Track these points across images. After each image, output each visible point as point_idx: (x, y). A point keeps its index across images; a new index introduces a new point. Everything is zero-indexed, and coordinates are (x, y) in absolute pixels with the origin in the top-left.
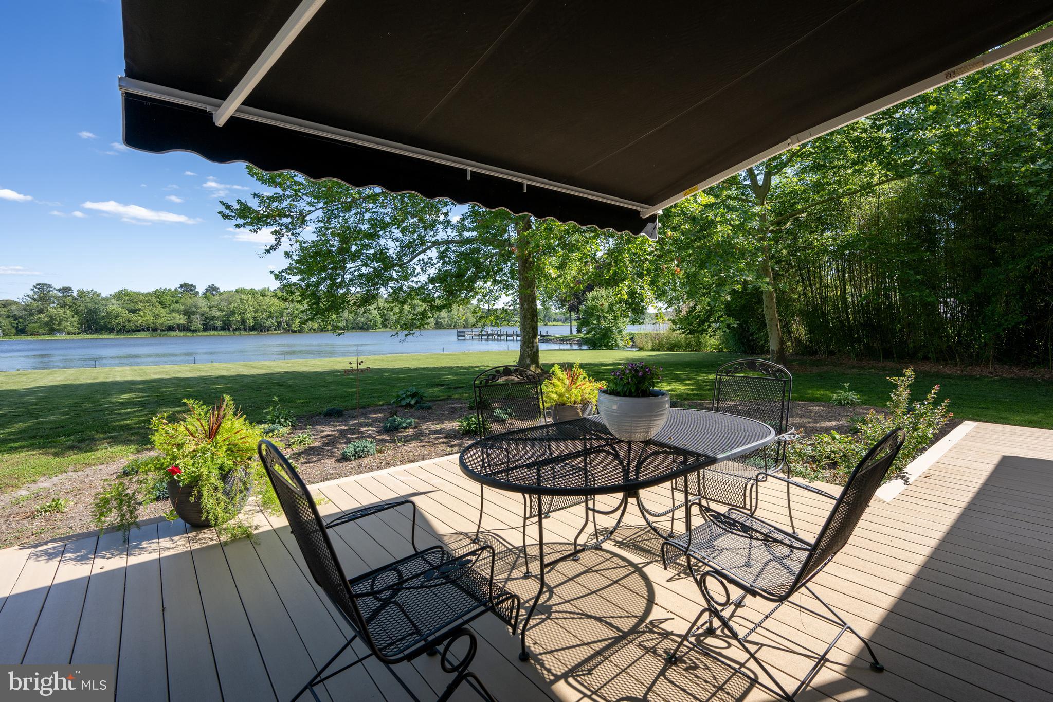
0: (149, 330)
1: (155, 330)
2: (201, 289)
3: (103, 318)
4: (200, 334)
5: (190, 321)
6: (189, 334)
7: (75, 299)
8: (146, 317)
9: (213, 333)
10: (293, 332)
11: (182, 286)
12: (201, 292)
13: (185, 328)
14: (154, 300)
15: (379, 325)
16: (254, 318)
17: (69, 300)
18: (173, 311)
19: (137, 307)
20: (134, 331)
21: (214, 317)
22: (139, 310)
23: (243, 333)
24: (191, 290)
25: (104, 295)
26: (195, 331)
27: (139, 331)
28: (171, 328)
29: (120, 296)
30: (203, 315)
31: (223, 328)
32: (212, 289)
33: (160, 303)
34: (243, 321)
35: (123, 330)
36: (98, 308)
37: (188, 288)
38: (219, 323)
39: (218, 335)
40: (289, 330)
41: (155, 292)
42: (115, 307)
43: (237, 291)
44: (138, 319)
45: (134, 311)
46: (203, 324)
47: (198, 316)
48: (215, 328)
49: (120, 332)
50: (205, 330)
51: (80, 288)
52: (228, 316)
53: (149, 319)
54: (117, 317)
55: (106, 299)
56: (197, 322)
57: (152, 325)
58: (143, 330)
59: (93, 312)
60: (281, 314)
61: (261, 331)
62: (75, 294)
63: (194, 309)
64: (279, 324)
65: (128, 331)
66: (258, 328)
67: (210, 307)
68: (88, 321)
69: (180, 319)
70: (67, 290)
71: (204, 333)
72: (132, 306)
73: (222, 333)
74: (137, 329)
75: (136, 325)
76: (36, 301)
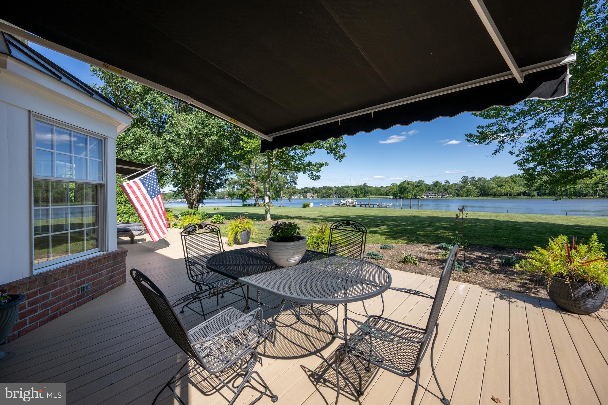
0: (508, 195)
1: (510, 195)
3: (487, 190)
4: (536, 197)
6: (529, 198)
7: (476, 181)
8: (506, 189)
9: (544, 197)
13: (526, 194)
14: (510, 180)
17: (474, 182)
18: (520, 185)
19: (502, 184)
20: (500, 196)
22: (503, 186)
25: (487, 179)
26: (532, 196)
27: (503, 195)
28: (519, 194)
29: (495, 179)
33: (513, 181)
35: (495, 195)
36: (485, 185)
38: (548, 192)
39: (546, 198)
40: (605, 196)
41: (511, 177)
42: (492, 185)
44: (503, 190)
45: (500, 186)
46: (538, 193)
48: (545, 195)
50: (539, 195)
51: (479, 177)
53: (508, 190)
54: (493, 189)
55: (488, 181)
56: (534, 192)
57: (509, 193)
58: (505, 195)
59: (483, 187)
61: (579, 196)
62: (477, 179)
65: (498, 196)
66: (578, 194)
68: (481, 191)
69: (524, 190)
70: (473, 178)
71: (539, 197)
72: (500, 184)
73: (548, 197)
74: (502, 195)
75: (501, 193)
76: (462, 183)
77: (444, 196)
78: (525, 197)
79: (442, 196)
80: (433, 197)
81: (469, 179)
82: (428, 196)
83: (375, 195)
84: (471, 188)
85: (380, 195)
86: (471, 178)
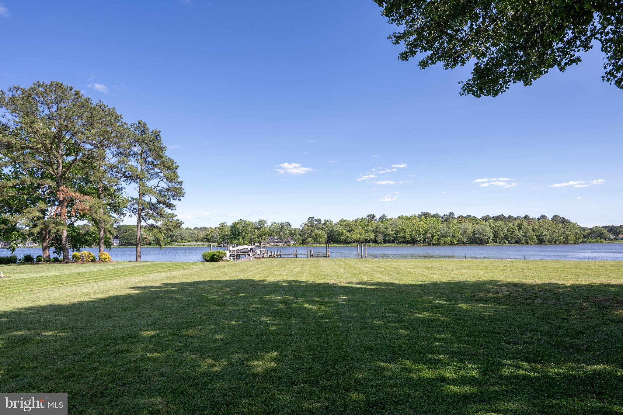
0: (357, 242)
1: (359, 242)
2: (378, 217)
3: (336, 235)
4: (382, 245)
5: (376, 237)
6: (377, 245)
7: (323, 225)
8: (355, 235)
9: (388, 244)
10: (434, 245)
11: (368, 216)
12: (378, 219)
13: (375, 241)
15: (490, 241)
16: (410, 235)
17: (321, 226)
18: (367, 231)
19: (352, 229)
20: (351, 242)
21: (389, 234)
22: (353, 231)
23: (404, 244)
24: (373, 218)
25: (335, 222)
26: (380, 243)
28: (366, 241)
29: (342, 222)
30: (383, 233)
31: (393, 242)
32: (383, 217)
33: (361, 226)
34: (404, 237)
35: (346, 242)
36: (333, 230)
37: (371, 217)
38: (392, 239)
39: (392, 246)
40: (431, 244)
41: (358, 220)
42: (341, 229)
43: (399, 218)
44: (352, 236)
45: (350, 231)
46: (384, 239)
47: (381, 234)
48: (389, 242)
49: (343, 243)
50: (384, 243)
51: (324, 219)
52: (396, 234)
53: (357, 235)
54: (343, 234)
55: (336, 225)
56: (381, 238)
57: (358, 239)
58: (354, 242)
59: (331, 232)
60: (426, 232)
61: (414, 244)
62: (322, 222)
63: (378, 230)
64: (425, 239)
65: (348, 243)
66: (413, 242)
67: (387, 229)
68: (328, 237)
69: (372, 236)
70: (319, 220)
71: (384, 245)
72: (349, 228)
73: (394, 244)
75: (351, 240)
76: (308, 226)
77: (288, 243)
78: (373, 245)
79: (286, 243)
80: (275, 244)
81: (315, 222)
82: (268, 243)
83: (189, 241)
84: (320, 233)
85: (196, 241)
86: (316, 220)
